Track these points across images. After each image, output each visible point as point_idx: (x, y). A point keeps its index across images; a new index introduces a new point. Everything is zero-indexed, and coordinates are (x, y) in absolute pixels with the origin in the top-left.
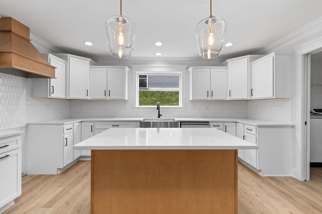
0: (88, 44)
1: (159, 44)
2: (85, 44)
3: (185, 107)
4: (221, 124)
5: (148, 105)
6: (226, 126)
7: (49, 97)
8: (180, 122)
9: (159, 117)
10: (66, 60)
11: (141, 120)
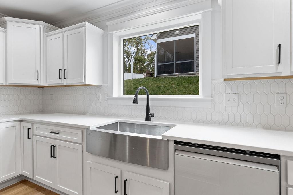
3: (210, 98)
8: (173, 143)
9: (148, 119)
10: (5, 27)
11: (89, 127)
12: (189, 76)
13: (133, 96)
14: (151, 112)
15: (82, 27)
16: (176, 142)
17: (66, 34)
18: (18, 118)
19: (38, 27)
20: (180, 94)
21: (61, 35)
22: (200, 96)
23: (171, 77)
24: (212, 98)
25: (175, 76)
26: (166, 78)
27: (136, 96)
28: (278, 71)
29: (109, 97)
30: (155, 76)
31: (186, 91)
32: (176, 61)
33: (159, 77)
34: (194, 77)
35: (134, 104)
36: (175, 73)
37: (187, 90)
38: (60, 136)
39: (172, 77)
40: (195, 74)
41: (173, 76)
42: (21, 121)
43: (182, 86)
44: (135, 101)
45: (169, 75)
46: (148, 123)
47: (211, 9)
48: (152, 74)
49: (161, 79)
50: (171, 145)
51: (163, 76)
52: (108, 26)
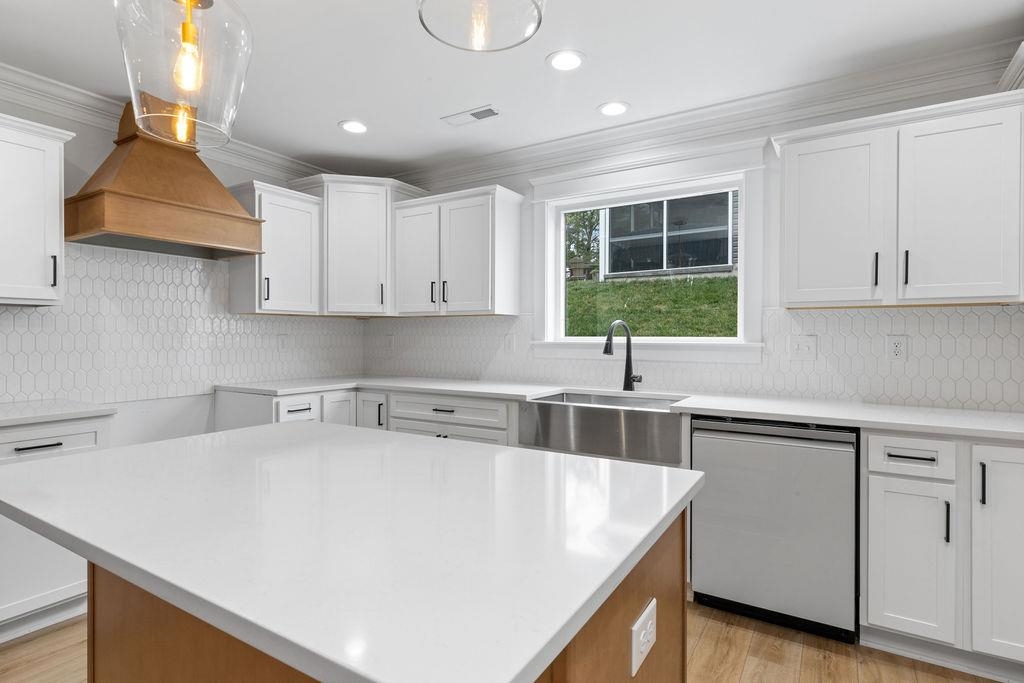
0: (355, 127)
1: (566, 61)
2: (342, 128)
3: (760, 345)
4: (945, 451)
5: (711, 333)
6: (984, 466)
7: (257, 311)
8: (690, 419)
9: (628, 386)
10: (320, 194)
11: (525, 396)
12: (709, 276)
13: (603, 340)
14: (635, 373)
15: (486, 193)
16: (695, 417)
17: (445, 207)
18: (353, 385)
19: (381, 190)
20: (684, 336)
21: (434, 208)
22: (740, 339)
23: (651, 279)
24: (764, 345)
25: (665, 278)
26: (635, 282)
27: (609, 339)
28: (875, 298)
29: (535, 342)
30: (601, 278)
31: (703, 324)
32: (668, 230)
33: (615, 280)
34: (727, 279)
35: (606, 356)
36: (665, 268)
37: (705, 320)
38: (456, 417)
39: (656, 282)
40: (730, 271)
41: (660, 276)
42: (357, 389)
43: (690, 310)
44: (608, 349)
45: (646, 275)
46: (628, 393)
47: (764, 166)
48: (590, 269)
49: (621, 287)
50: (686, 423)
51: (626, 277)
52: (533, 187)
